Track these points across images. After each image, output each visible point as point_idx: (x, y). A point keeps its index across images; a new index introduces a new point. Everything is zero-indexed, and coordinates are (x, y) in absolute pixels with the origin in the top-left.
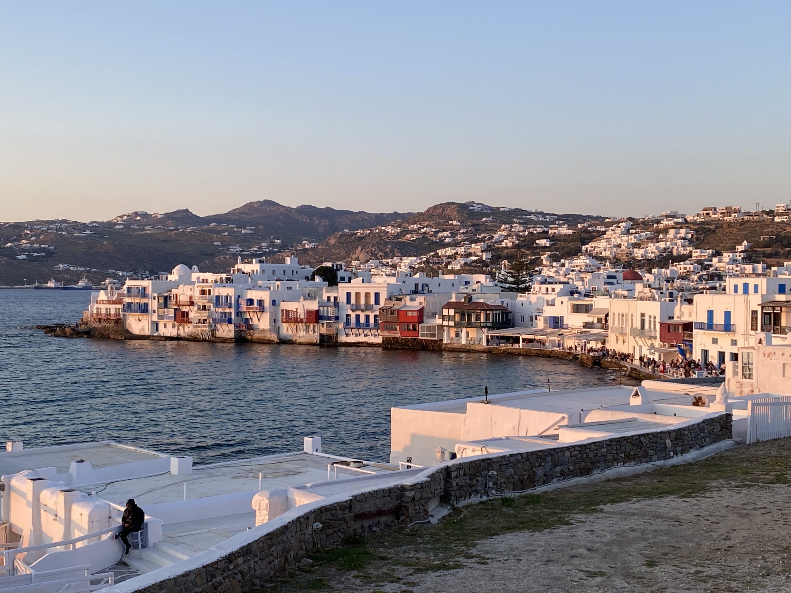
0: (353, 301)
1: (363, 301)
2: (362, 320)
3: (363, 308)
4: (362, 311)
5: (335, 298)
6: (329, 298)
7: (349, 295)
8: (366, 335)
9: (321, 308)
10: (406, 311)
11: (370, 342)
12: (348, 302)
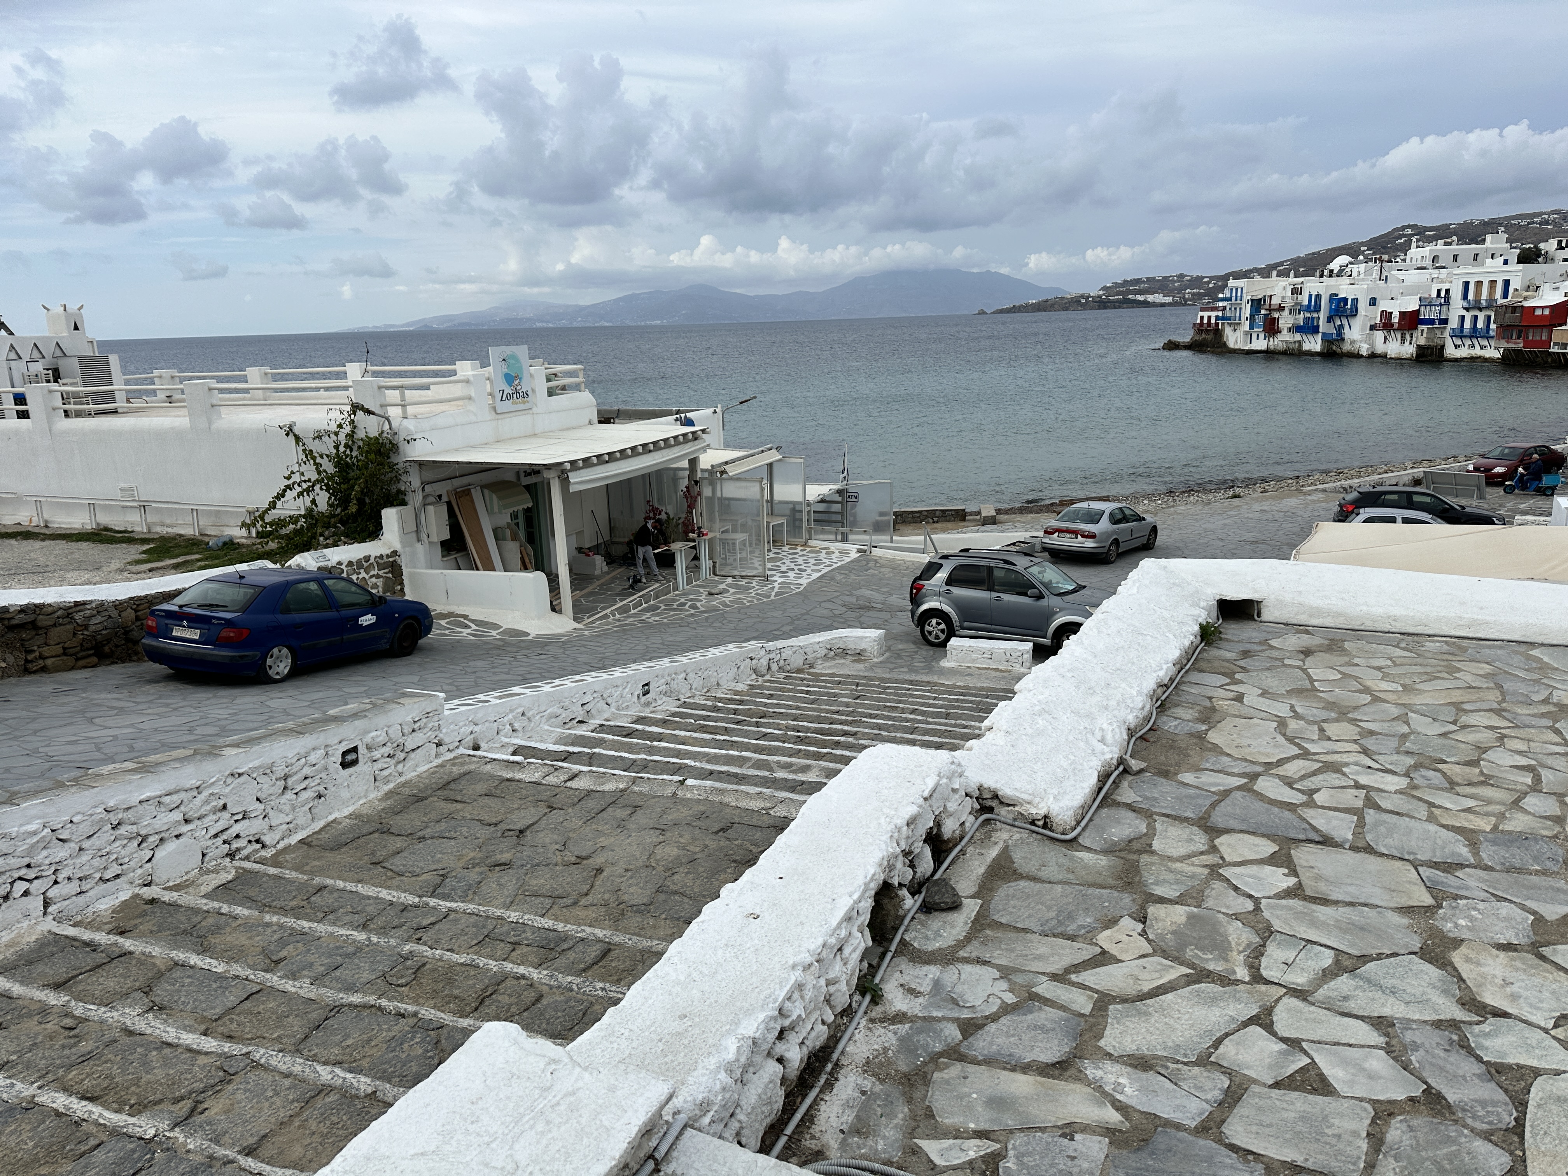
0: (1471, 296)
1: (1484, 296)
2: (1480, 325)
3: (1483, 304)
4: (1480, 309)
5: (1448, 291)
6: (1439, 291)
7: (1466, 284)
8: (1482, 347)
9: (1423, 308)
10: (1534, 308)
11: (1487, 356)
12: (1465, 296)
